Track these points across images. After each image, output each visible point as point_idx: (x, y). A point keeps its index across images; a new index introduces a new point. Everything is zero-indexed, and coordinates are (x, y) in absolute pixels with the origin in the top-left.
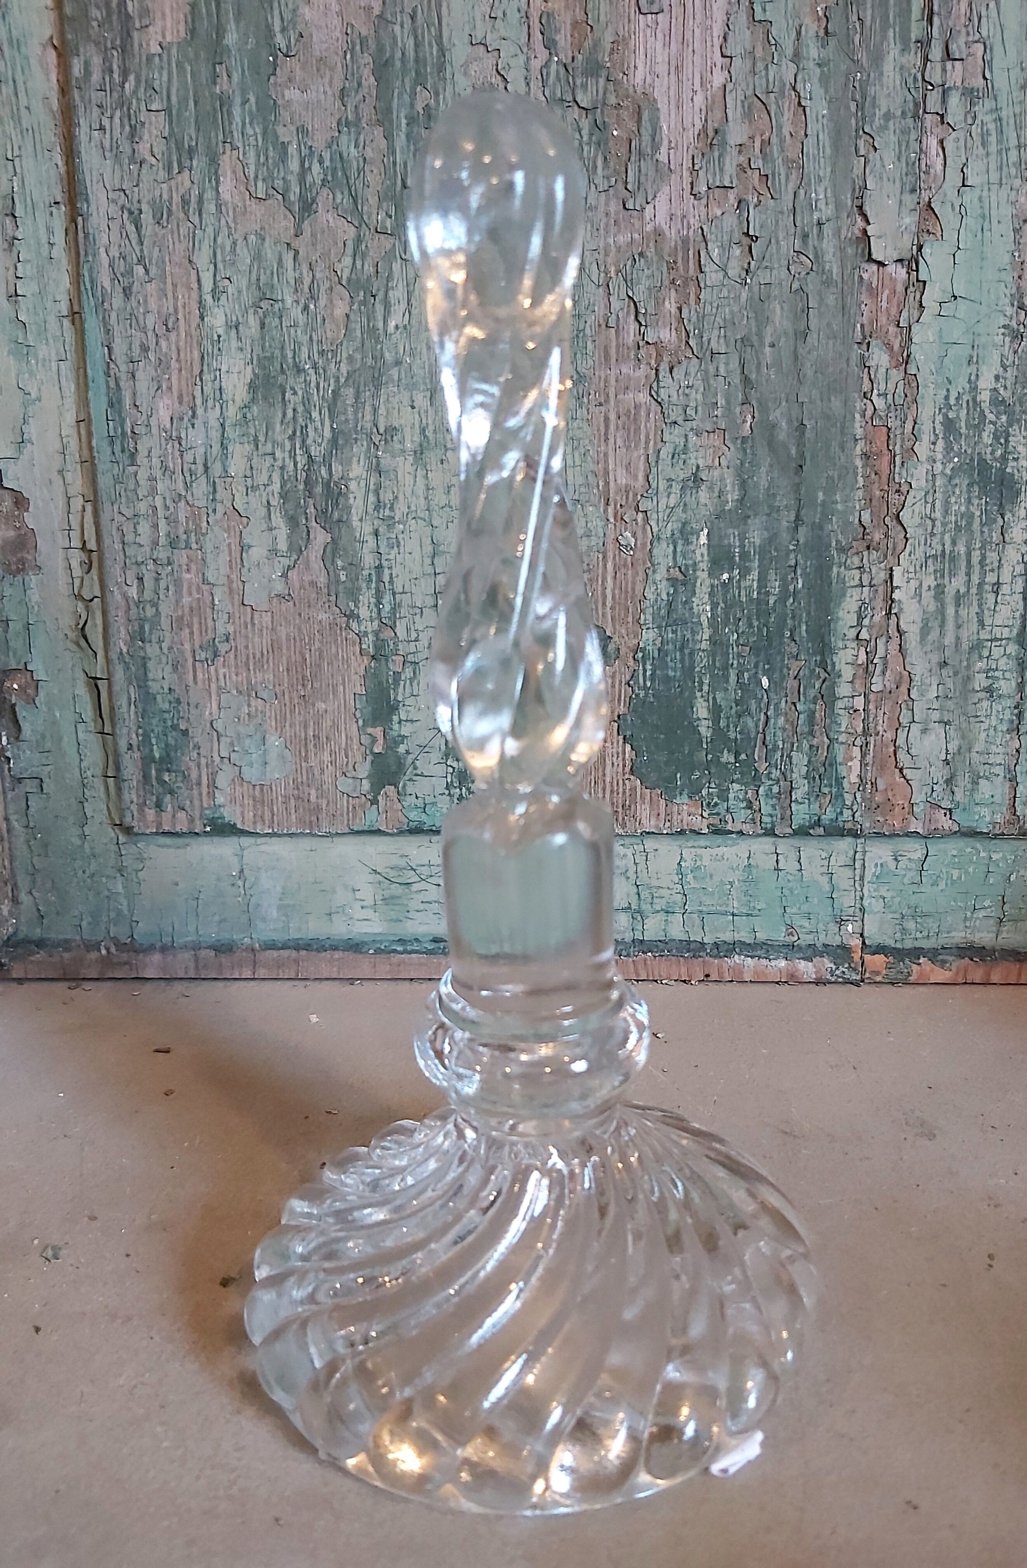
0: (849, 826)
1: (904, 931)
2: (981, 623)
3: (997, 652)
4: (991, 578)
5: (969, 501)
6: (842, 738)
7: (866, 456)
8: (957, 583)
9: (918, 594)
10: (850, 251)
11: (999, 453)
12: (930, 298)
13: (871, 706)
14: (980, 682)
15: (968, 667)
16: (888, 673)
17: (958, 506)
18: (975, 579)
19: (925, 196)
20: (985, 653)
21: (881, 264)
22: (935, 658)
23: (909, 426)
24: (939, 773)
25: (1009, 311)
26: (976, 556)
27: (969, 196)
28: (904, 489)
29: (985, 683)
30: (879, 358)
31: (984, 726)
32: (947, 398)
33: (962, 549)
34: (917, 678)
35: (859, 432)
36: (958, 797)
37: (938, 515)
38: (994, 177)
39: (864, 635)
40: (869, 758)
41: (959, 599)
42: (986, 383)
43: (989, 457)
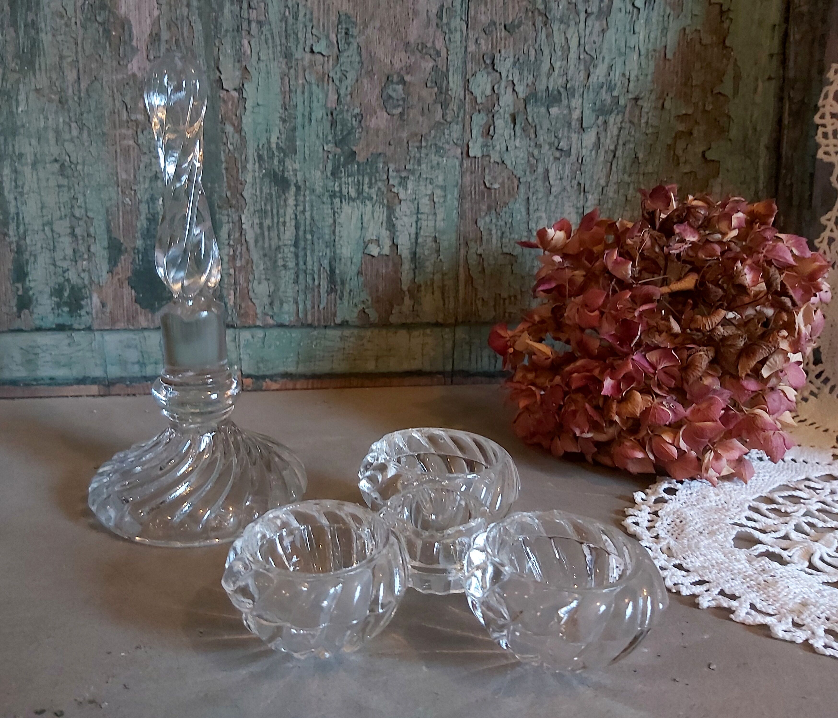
0: (231, 323)
1: (259, 368)
2: (279, 238)
3: (286, 250)
4: (281, 220)
5: (270, 188)
6: (226, 286)
7: (227, 169)
8: (268, 222)
9: (252, 226)
10: (214, 85)
11: (281, 169)
12: (249, 105)
13: (237, 273)
14: (280, 263)
15: (275, 257)
16: (243, 259)
17: (266, 190)
18: (275, 220)
19: (244, 64)
20: (282, 251)
21: (227, 91)
22: (261, 253)
23: (244, 157)
24: (266, 301)
25: (281, 111)
26: (275, 211)
27: (262, 65)
28: (244, 182)
29: (282, 263)
30: (229, 129)
31: (283, 281)
32: (258, 146)
33: (269, 208)
34: (255, 261)
35: (223, 159)
36: (276, 310)
37: (258, 193)
38: (271, 56)
39: (231, 243)
40: (238, 294)
41: (269, 228)
42: (274, 140)
43: (277, 170)
